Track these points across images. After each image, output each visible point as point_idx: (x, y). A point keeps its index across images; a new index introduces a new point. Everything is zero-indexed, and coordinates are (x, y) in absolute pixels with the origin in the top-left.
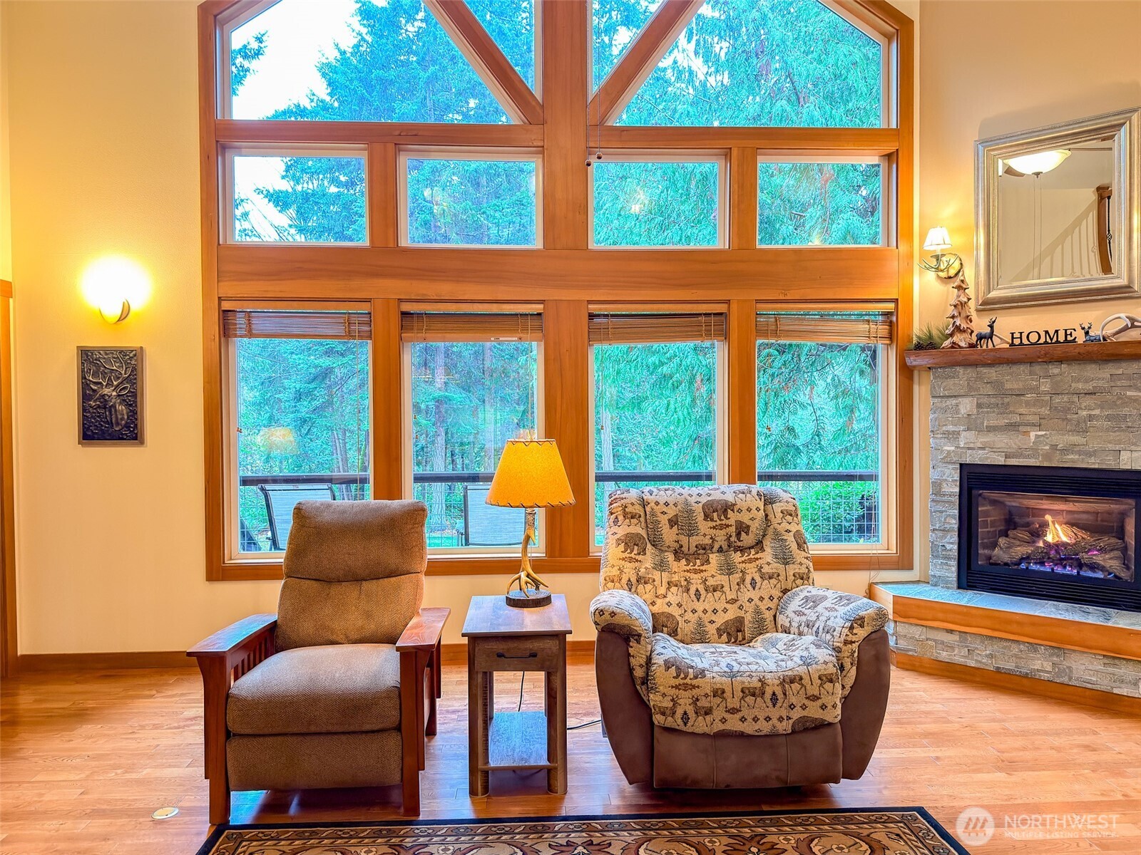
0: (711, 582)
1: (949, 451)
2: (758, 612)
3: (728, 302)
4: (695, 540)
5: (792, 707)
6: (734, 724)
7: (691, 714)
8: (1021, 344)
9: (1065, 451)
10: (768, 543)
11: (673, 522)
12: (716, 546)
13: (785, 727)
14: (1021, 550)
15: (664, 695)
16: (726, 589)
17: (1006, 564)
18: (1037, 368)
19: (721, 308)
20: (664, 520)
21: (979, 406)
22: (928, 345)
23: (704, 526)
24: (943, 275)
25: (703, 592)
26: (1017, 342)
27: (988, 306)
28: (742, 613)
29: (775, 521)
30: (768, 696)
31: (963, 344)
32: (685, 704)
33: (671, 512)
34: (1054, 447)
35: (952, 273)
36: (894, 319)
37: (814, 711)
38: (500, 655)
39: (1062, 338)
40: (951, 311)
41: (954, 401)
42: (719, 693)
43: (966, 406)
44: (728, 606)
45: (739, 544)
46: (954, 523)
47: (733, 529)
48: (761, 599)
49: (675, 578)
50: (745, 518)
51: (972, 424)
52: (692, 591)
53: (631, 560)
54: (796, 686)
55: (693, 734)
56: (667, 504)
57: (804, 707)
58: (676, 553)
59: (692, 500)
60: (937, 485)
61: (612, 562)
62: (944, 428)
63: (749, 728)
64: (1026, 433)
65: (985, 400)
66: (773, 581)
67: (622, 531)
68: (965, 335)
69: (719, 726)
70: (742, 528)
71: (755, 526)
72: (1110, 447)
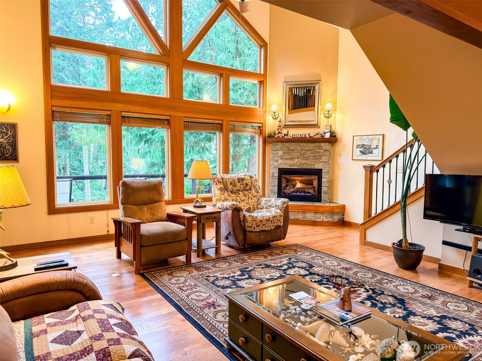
0: (242, 199)
1: (276, 165)
2: (253, 205)
3: (223, 120)
4: (236, 188)
5: (275, 223)
6: (264, 228)
7: (256, 227)
8: (295, 137)
9: (303, 164)
10: (252, 188)
11: (231, 184)
12: (241, 190)
13: (273, 228)
14: (292, 190)
15: (250, 223)
16: (246, 200)
17: (289, 194)
18: (297, 144)
19: (221, 122)
20: (229, 183)
21: (284, 153)
22: (271, 136)
23: (238, 184)
24: (274, 117)
25: (240, 201)
26: (293, 137)
27: (286, 126)
28: (250, 206)
29: (253, 183)
30: (271, 221)
31: (281, 137)
32: (254, 225)
33: (230, 181)
34: (301, 163)
35: (276, 117)
36: (262, 128)
37: (279, 224)
38: (207, 219)
39: (304, 137)
40: (277, 128)
41: (277, 152)
42: (261, 221)
43: (280, 153)
44: (247, 205)
45: (246, 189)
46: (277, 184)
47: (245, 185)
48: (254, 202)
49: (233, 198)
50: (247, 182)
51: (282, 158)
52: (238, 202)
53: (223, 194)
54: (275, 218)
55: (255, 232)
56: (229, 179)
57: (277, 223)
58: (231, 192)
59: (234, 178)
60: (273, 174)
61: (218, 195)
62: (275, 159)
63: (266, 229)
64: (295, 160)
65: (285, 152)
66: (256, 197)
67: (219, 186)
68: (281, 134)
69: (261, 229)
70: (247, 185)
71: (250, 184)
72: (313, 163)
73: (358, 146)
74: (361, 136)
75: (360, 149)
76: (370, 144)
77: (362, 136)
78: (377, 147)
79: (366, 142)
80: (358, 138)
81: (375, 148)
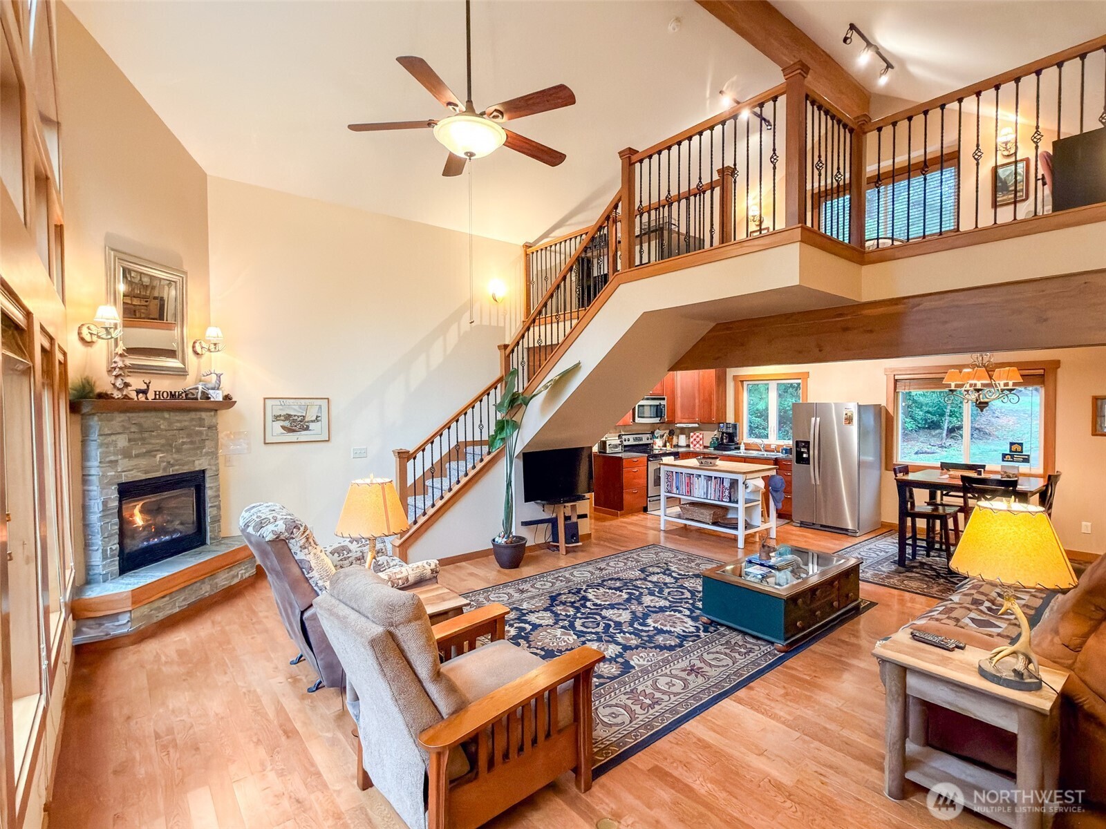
1: (111, 476)
8: (159, 399)
9: (173, 465)
21: (130, 440)
26: (157, 397)
34: (170, 463)
41: (113, 438)
43: (122, 441)
46: (117, 529)
51: (126, 454)
60: (105, 503)
62: (108, 459)
64: (155, 456)
65: (132, 436)
72: (191, 459)
73: (277, 418)
74: (282, 400)
75: (282, 423)
76: (304, 415)
77: (285, 401)
78: (317, 419)
79: (295, 410)
80: (277, 402)
81: (312, 421)
